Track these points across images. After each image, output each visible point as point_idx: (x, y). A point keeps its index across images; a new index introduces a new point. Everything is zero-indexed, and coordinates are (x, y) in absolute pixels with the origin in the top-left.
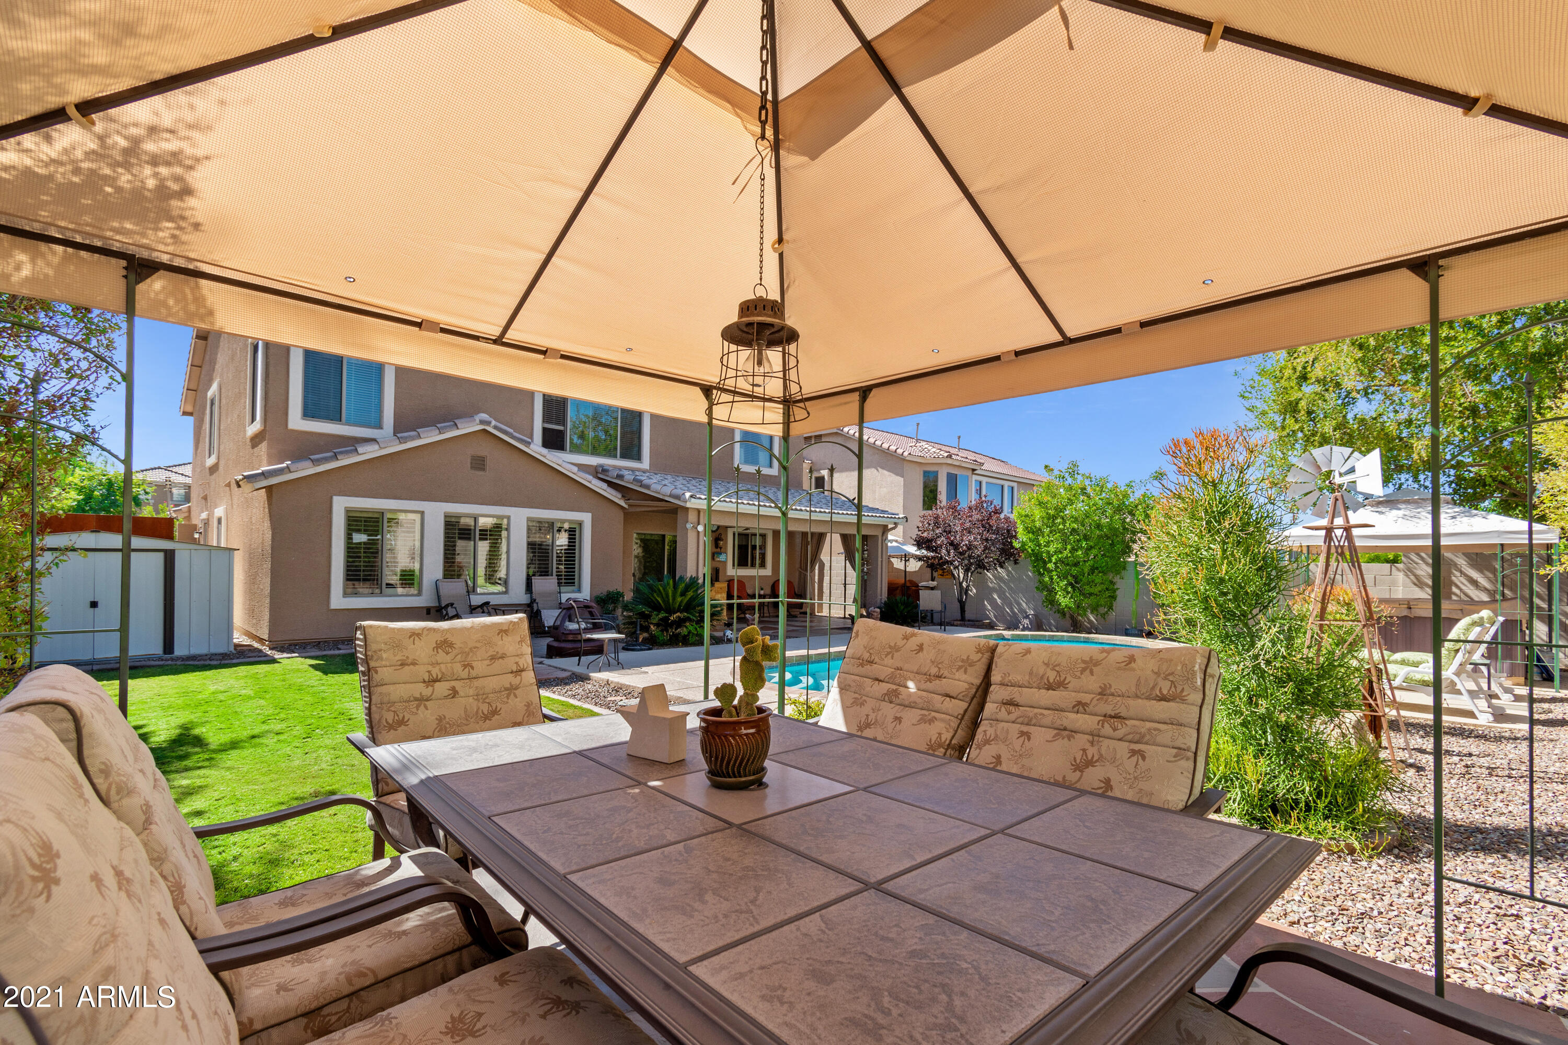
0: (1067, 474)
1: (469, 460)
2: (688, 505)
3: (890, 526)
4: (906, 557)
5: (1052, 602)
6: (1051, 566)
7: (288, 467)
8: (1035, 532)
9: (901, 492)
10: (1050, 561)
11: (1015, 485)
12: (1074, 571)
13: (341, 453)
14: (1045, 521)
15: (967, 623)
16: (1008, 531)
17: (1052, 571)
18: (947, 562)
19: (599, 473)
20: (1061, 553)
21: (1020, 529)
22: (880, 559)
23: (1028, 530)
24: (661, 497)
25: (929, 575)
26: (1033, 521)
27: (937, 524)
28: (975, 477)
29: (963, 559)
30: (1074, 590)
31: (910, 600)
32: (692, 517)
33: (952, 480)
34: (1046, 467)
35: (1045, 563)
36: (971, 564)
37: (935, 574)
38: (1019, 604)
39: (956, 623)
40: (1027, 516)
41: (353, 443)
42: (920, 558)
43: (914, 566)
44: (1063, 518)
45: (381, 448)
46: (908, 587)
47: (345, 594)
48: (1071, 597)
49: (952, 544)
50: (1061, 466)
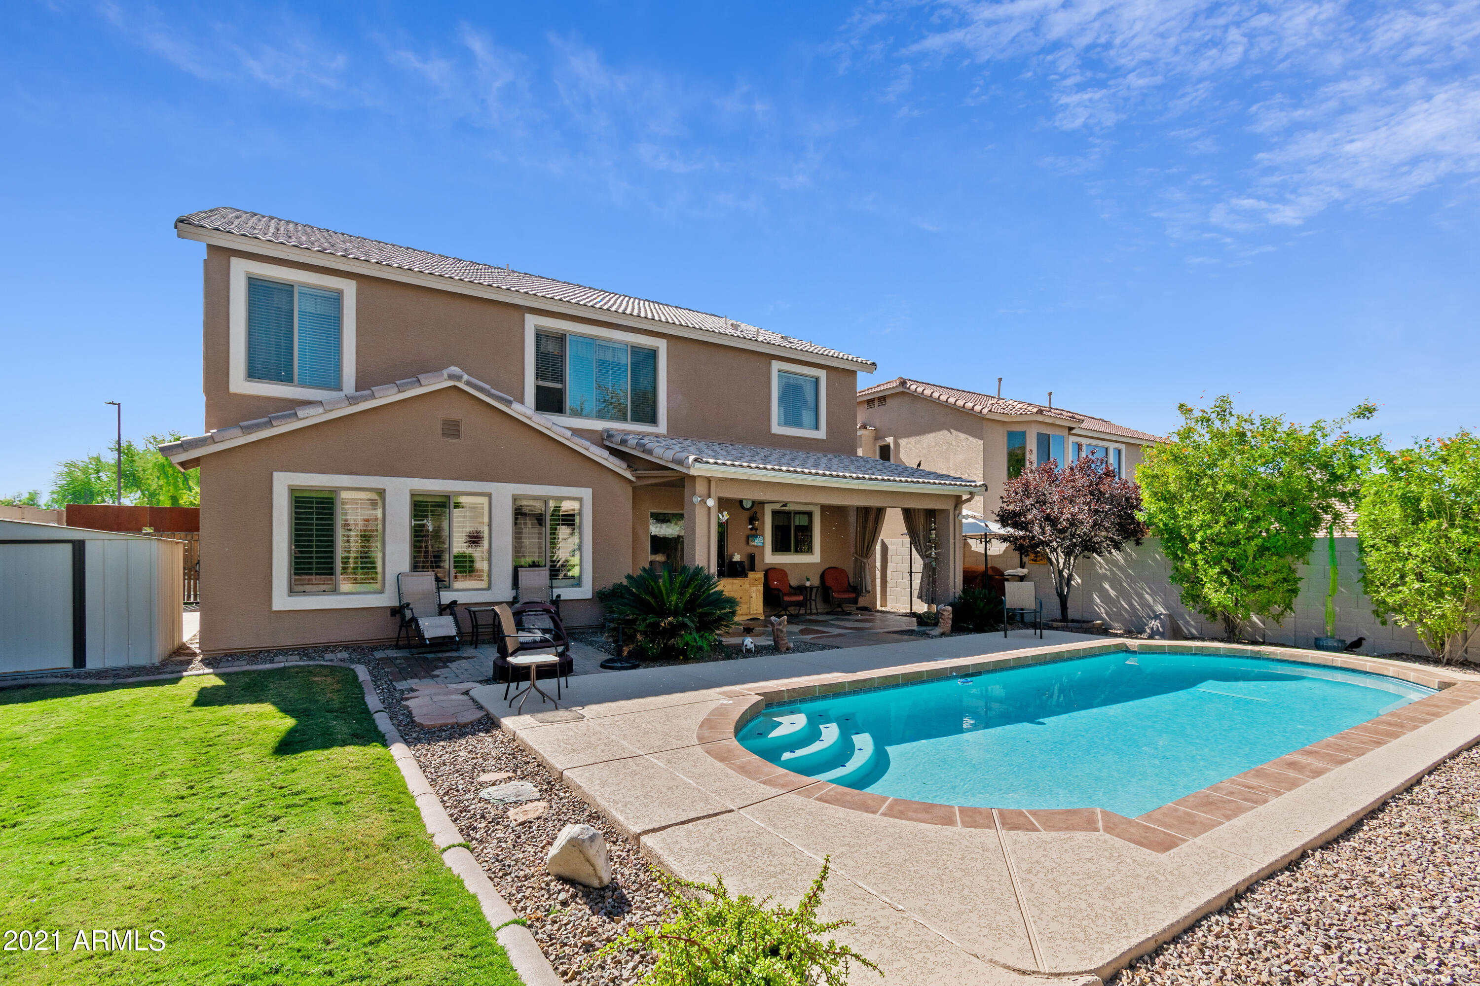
0: (1214, 416)
1: (440, 426)
2: (693, 472)
3: (965, 497)
4: (986, 538)
5: (1196, 597)
6: (1194, 546)
7: (211, 437)
8: (1169, 498)
9: (981, 458)
10: (1193, 540)
11: (1123, 447)
12: (1232, 553)
13: (277, 418)
14: (1185, 481)
15: (1070, 624)
16: (1127, 499)
17: (1196, 553)
18: (1042, 543)
19: (602, 440)
20: (1210, 527)
21: (1145, 495)
22: (952, 541)
23: (1159, 496)
24: (664, 463)
25: (1017, 560)
26: (1166, 483)
27: (1027, 493)
28: (1072, 439)
29: (1063, 539)
30: (1232, 581)
31: (993, 594)
32: (700, 488)
33: (1044, 442)
34: (1181, 407)
35: (1184, 541)
36: (1075, 545)
37: (1025, 559)
38: (1141, 597)
39: (1055, 624)
40: (1155, 477)
41: (291, 407)
42: (1004, 539)
43: (997, 548)
44: (1211, 477)
45: (326, 411)
46: (990, 577)
47: (292, 592)
48: (1228, 591)
49: (1048, 518)
50: (1203, 404)
